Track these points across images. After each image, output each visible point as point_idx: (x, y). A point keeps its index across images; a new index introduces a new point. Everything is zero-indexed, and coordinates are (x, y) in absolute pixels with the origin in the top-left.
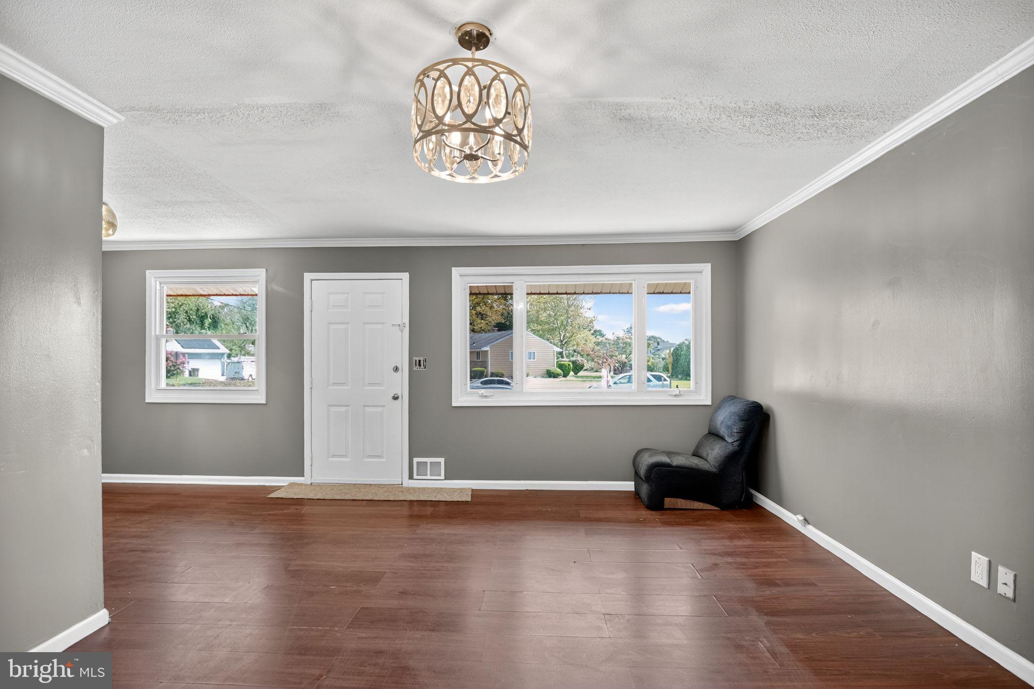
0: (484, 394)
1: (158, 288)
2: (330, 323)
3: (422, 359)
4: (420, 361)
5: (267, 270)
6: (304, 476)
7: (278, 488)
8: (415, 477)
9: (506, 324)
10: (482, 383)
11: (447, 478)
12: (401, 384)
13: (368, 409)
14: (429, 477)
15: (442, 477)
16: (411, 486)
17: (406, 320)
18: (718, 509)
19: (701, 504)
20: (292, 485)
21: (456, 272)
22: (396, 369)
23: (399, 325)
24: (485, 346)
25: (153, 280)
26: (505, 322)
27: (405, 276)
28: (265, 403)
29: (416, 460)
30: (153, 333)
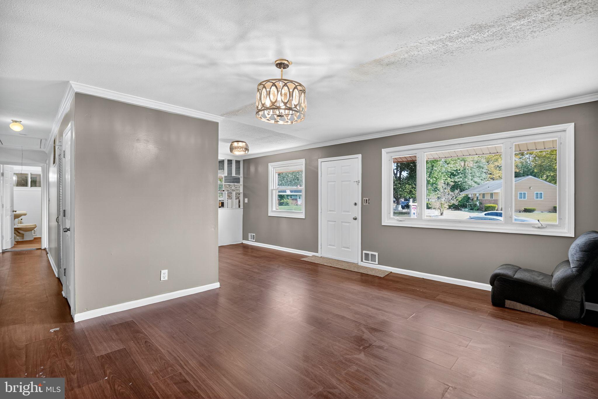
0: (399, 219)
1: (272, 170)
2: (328, 182)
3: (367, 199)
4: (366, 200)
5: (305, 159)
6: (318, 253)
7: (306, 256)
8: (364, 261)
9: (520, 173)
10: (486, 215)
11: (379, 264)
12: (357, 212)
13: (344, 224)
14: (370, 262)
15: (377, 263)
16: (362, 265)
17: (360, 179)
18: (555, 318)
19: (539, 311)
20: (313, 256)
21: (384, 151)
22: (356, 204)
23: (357, 182)
24: (497, 188)
25: (271, 167)
26: (520, 171)
27: (360, 156)
28: (304, 218)
29: (364, 252)
30: (270, 189)
